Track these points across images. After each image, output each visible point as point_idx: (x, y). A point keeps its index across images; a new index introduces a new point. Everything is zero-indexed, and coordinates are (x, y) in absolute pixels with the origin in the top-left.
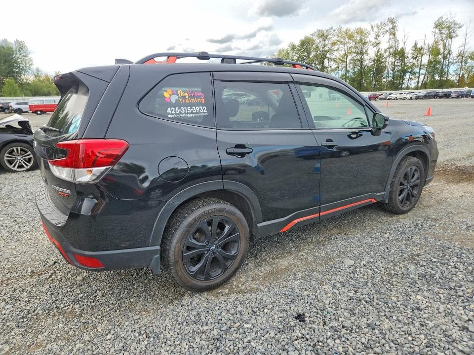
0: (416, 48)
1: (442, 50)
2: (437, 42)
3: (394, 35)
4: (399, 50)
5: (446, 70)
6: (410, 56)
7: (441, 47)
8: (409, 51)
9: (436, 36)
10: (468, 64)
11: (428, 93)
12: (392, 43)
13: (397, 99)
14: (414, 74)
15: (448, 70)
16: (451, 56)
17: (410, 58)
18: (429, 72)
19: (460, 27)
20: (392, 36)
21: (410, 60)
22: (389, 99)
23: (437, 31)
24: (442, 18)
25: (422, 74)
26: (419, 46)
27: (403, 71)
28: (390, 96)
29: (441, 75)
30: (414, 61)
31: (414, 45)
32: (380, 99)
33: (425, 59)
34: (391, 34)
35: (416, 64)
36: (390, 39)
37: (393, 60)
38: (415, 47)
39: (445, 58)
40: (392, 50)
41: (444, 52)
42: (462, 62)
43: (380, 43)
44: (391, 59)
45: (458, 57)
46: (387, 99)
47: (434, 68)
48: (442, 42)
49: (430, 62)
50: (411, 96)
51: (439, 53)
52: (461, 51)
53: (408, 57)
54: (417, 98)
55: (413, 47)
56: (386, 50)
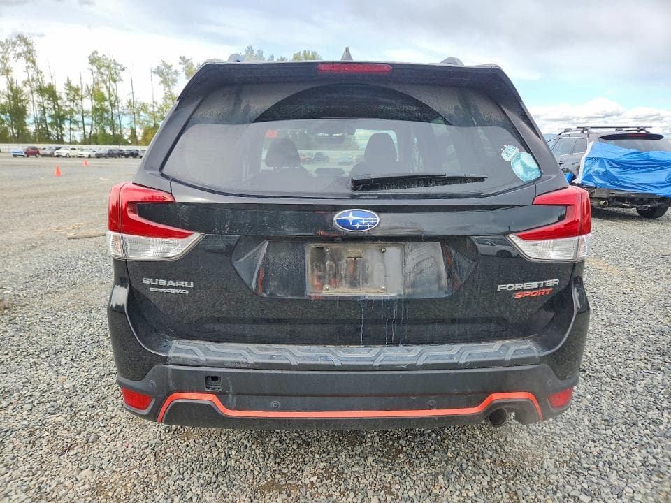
0: (70, 87)
1: (107, 96)
2: (97, 84)
3: (33, 62)
4: (46, 85)
5: (117, 122)
6: (64, 97)
7: (104, 90)
8: (60, 89)
9: (95, 75)
10: (141, 118)
11: (111, 150)
12: (32, 73)
13: (70, 157)
14: (76, 122)
15: (120, 122)
16: (120, 104)
17: (65, 99)
18: (96, 123)
19: (123, 70)
20: (30, 64)
21: (65, 104)
22: (58, 156)
23: (95, 69)
24: (96, 52)
25: (87, 124)
26: (74, 84)
27: (59, 117)
28: (57, 151)
29: (113, 129)
30: (72, 105)
31: (66, 82)
32: (44, 156)
33: (88, 104)
34: (28, 60)
35: (75, 108)
36: (28, 67)
37: (40, 99)
38: (69, 84)
39: (112, 106)
40: (35, 85)
41: (110, 98)
42: (134, 114)
43: (11, 71)
44: (37, 97)
45: (128, 107)
46: (55, 156)
47: (102, 118)
48: (103, 85)
49: (95, 110)
50: (89, 153)
51: (104, 99)
52: (130, 101)
53: (61, 98)
54: (99, 156)
55: (66, 85)
56: (25, 83)
